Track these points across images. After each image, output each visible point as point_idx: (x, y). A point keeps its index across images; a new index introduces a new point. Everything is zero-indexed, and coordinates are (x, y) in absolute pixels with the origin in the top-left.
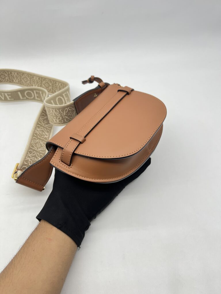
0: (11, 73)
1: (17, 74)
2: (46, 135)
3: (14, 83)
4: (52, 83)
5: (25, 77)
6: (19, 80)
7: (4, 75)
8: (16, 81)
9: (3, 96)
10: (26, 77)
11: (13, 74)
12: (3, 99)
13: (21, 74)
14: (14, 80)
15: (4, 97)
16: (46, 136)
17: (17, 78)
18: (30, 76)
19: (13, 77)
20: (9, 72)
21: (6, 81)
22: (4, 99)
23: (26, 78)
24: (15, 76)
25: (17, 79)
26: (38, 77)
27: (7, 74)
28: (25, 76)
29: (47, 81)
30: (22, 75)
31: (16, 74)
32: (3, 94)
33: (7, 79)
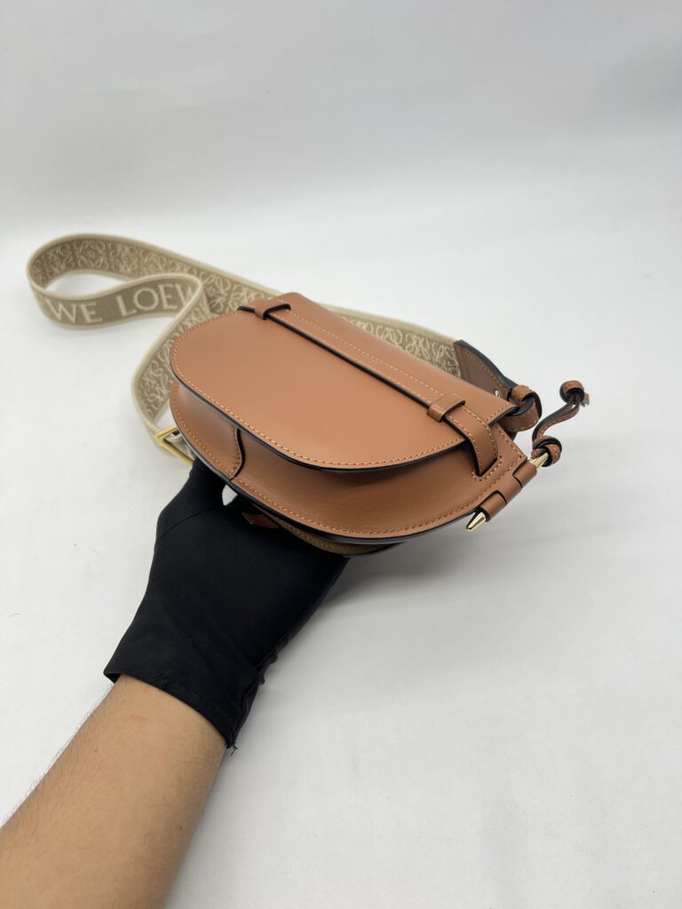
0: (114, 247)
1: (131, 250)
2: (162, 395)
3: (122, 273)
4: (228, 289)
5: (152, 262)
6: (133, 266)
7: (96, 251)
8: (125, 268)
9: (74, 311)
10: (155, 261)
11: (119, 250)
12: (73, 319)
13: (141, 252)
14: (120, 265)
15: (77, 315)
16: (159, 397)
17: (130, 262)
18: (165, 260)
19: (119, 257)
20: (110, 245)
21: (100, 266)
22: (77, 320)
23: (154, 264)
24: (123, 255)
25: (129, 264)
26: (189, 265)
27: (104, 248)
28: (151, 258)
29: (212, 281)
30: (144, 255)
31: (127, 250)
32: (74, 306)
33: (103, 264)
